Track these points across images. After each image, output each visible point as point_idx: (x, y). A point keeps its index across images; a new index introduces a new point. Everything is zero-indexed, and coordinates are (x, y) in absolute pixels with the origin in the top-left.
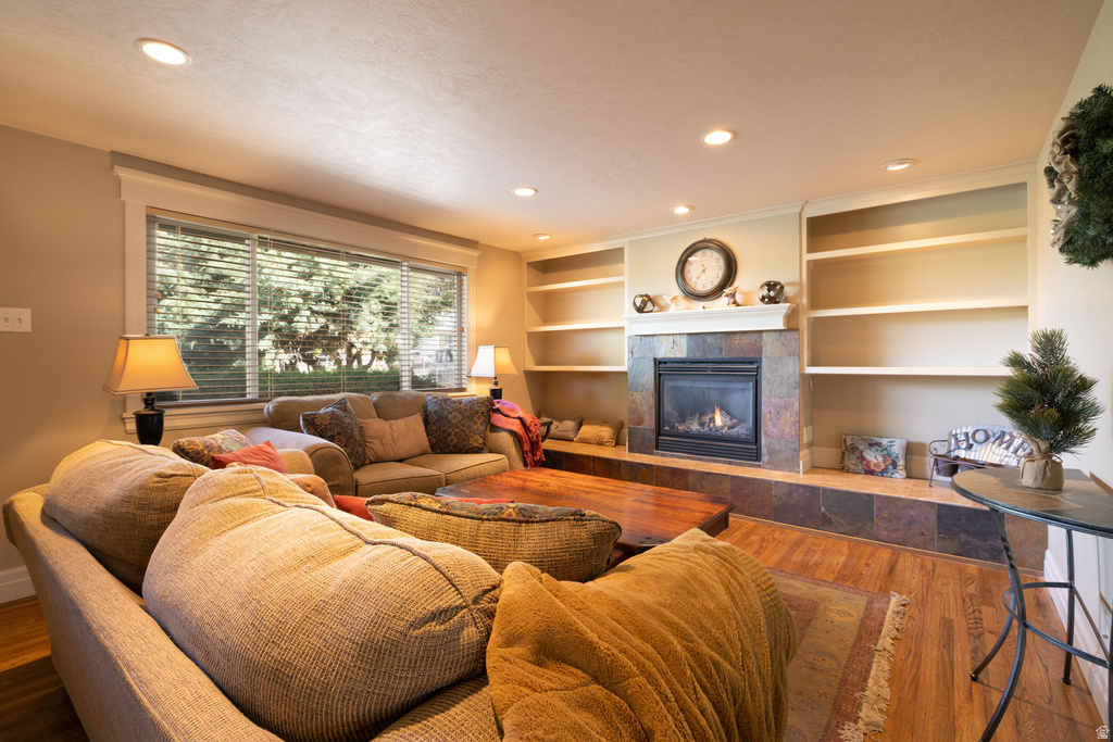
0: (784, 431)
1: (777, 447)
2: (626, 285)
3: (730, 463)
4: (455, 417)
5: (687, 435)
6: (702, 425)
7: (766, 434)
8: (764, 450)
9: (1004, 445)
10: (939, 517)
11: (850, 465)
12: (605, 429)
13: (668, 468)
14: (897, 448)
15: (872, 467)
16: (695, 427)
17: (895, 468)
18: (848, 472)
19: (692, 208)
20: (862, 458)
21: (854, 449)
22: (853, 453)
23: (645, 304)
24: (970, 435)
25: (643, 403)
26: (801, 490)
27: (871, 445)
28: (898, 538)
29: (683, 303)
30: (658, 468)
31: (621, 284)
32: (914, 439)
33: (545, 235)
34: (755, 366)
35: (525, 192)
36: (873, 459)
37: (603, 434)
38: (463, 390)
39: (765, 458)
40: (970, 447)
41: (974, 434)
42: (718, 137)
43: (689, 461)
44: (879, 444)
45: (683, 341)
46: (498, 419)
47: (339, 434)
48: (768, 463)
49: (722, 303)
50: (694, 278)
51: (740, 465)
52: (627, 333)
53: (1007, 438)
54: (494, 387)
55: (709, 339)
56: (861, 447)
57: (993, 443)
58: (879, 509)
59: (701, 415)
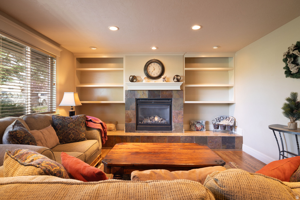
0: (179, 121)
1: (177, 126)
2: (124, 72)
3: (163, 132)
4: (71, 125)
5: (147, 124)
6: (151, 120)
7: (174, 122)
8: (173, 127)
9: (228, 120)
10: (222, 140)
11: (193, 129)
12: (112, 125)
13: (146, 136)
14: (204, 123)
15: (198, 129)
16: (149, 121)
17: (204, 128)
18: (192, 131)
19: (157, 48)
20: (196, 127)
21: (194, 124)
22: (193, 125)
23: (133, 79)
24: (219, 118)
25: (131, 114)
26: (189, 138)
27: (198, 123)
28: (213, 147)
29: (147, 80)
30: (142, 137)
31: (123, 71)
32: (207, 120)
33: (94, 47)
34: (170, 101)
35: (113, 29)
36: (198, 126)
37: (111, 127)
38: (54, 112)
39: (173, 129)
40: (220, 121)
41: (220, 118)
42: (196, 27)
43: (148, 133)
44: (199, 122)
45: (147, 93)
46: (91, 124)
47: (31, 141)
48: (175, 131)
49: (160, 80)
50: (151, 71)
51: (166, 132)
52: (124, 89)
53: (228, 118)
54: (71, 111)
55: (156, 92)
56: (195, 124)
57: (225, 120)
58: (209, 140)
59: (150, 117)
